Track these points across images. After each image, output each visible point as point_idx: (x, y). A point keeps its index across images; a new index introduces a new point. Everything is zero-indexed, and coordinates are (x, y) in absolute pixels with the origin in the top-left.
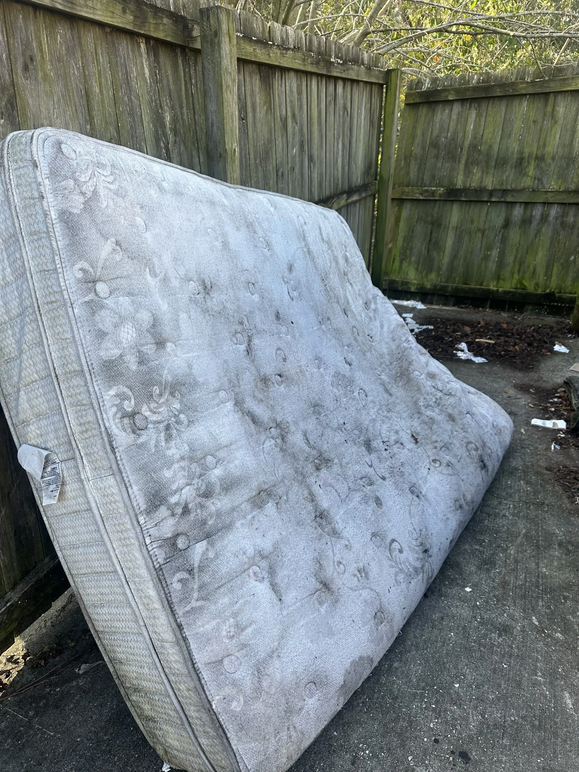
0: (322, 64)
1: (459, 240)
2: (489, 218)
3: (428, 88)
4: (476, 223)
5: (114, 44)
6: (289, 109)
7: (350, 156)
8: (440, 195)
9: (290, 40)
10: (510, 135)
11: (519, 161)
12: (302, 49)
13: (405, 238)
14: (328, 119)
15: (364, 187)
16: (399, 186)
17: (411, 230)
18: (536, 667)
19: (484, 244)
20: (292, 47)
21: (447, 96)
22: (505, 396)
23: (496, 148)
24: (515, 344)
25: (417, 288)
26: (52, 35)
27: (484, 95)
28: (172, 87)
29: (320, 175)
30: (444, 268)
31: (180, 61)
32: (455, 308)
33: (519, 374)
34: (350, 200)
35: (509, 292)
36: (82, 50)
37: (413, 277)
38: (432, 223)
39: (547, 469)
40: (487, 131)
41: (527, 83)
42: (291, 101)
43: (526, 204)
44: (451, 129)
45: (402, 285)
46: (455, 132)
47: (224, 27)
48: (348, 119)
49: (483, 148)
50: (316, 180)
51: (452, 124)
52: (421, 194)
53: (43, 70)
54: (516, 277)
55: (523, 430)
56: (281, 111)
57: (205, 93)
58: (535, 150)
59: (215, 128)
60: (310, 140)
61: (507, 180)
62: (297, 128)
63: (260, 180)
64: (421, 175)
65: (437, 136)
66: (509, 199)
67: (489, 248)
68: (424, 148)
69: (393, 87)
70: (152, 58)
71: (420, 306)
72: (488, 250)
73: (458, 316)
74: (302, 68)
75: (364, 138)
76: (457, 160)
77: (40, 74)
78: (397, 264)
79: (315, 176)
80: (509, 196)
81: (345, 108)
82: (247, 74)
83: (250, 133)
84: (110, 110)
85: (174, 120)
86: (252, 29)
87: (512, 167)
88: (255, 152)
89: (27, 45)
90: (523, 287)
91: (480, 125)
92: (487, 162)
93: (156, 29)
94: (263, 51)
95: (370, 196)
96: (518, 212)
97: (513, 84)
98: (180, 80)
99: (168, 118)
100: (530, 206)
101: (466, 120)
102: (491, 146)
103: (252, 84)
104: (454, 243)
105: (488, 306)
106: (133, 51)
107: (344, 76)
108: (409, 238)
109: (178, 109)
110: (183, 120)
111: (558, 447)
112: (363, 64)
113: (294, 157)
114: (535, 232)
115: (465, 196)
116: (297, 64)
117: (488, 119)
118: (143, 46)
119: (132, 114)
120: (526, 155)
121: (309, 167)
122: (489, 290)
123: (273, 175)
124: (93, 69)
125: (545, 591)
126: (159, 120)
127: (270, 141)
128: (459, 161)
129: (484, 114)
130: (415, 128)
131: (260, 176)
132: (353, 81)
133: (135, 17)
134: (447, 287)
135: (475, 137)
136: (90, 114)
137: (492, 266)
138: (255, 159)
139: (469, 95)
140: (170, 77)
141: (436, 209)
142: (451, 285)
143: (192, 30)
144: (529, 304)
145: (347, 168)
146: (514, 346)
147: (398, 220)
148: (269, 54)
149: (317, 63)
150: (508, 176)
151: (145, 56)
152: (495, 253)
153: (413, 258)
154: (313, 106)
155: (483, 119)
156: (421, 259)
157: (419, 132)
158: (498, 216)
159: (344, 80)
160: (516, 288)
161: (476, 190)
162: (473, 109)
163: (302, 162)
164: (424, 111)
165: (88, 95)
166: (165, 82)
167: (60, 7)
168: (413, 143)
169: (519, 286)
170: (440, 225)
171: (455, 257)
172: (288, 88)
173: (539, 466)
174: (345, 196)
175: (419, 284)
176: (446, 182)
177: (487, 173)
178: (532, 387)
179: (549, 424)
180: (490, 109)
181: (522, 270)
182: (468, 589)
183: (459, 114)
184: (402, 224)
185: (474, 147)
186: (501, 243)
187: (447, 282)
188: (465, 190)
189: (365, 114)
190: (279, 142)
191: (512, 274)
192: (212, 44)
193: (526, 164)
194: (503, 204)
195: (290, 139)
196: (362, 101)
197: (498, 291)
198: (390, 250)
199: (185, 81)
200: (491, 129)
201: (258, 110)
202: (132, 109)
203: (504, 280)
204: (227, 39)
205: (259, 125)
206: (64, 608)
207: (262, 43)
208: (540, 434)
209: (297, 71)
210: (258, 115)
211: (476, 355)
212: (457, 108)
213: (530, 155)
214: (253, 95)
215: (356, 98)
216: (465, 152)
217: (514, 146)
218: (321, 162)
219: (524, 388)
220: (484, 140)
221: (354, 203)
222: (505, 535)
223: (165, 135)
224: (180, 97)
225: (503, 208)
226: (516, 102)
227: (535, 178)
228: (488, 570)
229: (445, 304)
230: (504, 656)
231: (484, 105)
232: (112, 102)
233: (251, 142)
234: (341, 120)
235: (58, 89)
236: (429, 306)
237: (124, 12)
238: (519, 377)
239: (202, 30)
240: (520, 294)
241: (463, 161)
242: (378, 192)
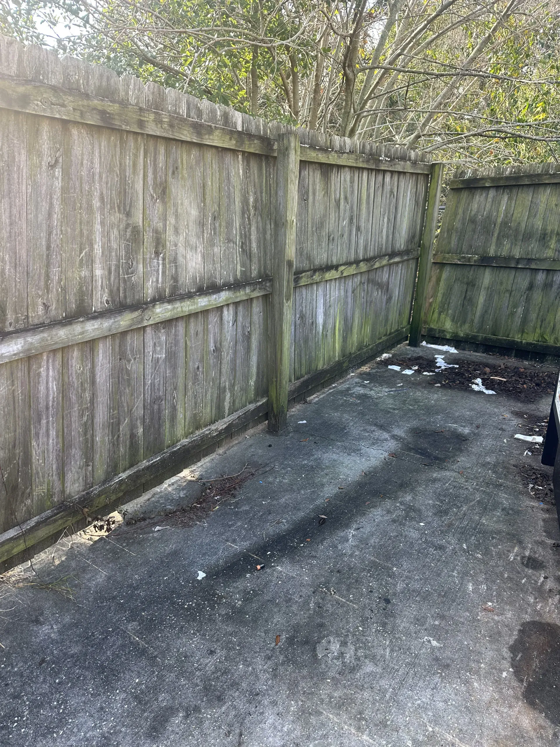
0: (372, 161)
1: (489, 298)
2: (516, 281)
3: (469, 177)
4: (504, 285)
5: (222, 157)
6: (342, 193)
7: (394, 227)
8: (475, 261)
9: (347, 146)
10: (535, 215)
11: (542, 236)
12: (356, 152)
13: (444, 294)
14: (375, 200)
15: (407, 252)
16: (441, 253)
17: (450, 289)
18: (455, 568)
19: (511, 303)
20: (348, 151)
21: (485, 184)
22: (501, 417)
23: (523, 225)
24: (525, 383)
25: (452, 336)
26: (189, 155)
27: (514, 184)
28: (256, 180)
29: (366, 241)
30: (476, 320)
31: (264, 164)
32: (484, 355)
33: (520, 405)
34: (392, 261)
35: (531, 344)
36: (204, 162)
37: (448, 327)
38: (468, 284)
39: (514, 466)
40: (516, 211)
41: (550, 174)
42: (345, 188)
43: (548, 271)
44: (487, 209)
45: (439, 332)
46: (490, 212)
47: (293, 145)
48: (394, 200)
49: (513, 225)
50: (362, 244)
51: (488, 205)
52: (459, 260)
53: (182, 173)
54: (538, 331)
55: (505, 441)
56: (335, 194)
57: (277, 184)
58: (556, 228)
59: (281, 206)
60: (359, 216)
61: (532, 251)
62: (348, 207)
63: (315, 242)
64: (460, 245)
65: (475, 215)
66: (533, 266)
67: (515, 306)
68: (463, 224)
69: (436, 176)
70: (245, 163)
71: (453, 350)
72: (514, 308)
73: (485, 360)
74: (355, 165)
75: (409, 214)
76: (491, 233)
77: (180, 176)
78: (436, 315)
79: (361, 242)
80: (533, 263)
81: (392, 192)
82: (311, 170)
83: (310, 210)
84: (216, 194)
85: (256, 201)
86: (318, 141)
87: (536, 241)
88: (313, 223)
89: (176, 161)
90: (544, 340)
91: (511, 206)
92: (516, 236)
93: (249, 147)
94: (324, 155)
95: (413, 259)
96: (541, 277)
97: (538, 175)
98: (263, 176)
99: (251, 200)
100: (551, 273)
101: (499, 203)
102: (519, 223)
103: (314, 177)
104: (485, 301)
105: (513, 355)
106: (234, 160)
107: (391, 169)
108: (447, 295)
109: (259, 194)
110: (262, 200)
111: (530, 454)
112: (410, 160)
113: (343, 228)
114: (556, 294)
115: (496, 263)
116: (351, 163)
117: (517, 202)
118: (240, 157)
119: (229, 197)
120: (549, 231)
121: (357, 235)
122: (514, 341)
123: (325, 239)
124: (209, 172)
125: (479, 533)
126: (245, 201)
127: (325, 216)
128: (493, 235)
129: (515, 198)
130: (457, 207)
131: (315, 239)
132: (399, 173)
133: (237, 141)
134: (477, 336)
135: (506, 216)
136: (204, 197)
137: (518, 320)
138: (312, 228)
139: (501, 183)
140: (256, 175)
141: (472, 272)
142: (481, 335)
143: (273, 145)
144: (550, 355)
145: (391, 236)
146: (522, 384)
147: (439, 280)
148: (328, 157)
149: (368, 161)
150: (533, 248)
151: (241, 162)
152: (520, 310)
153: (450, 311)
154: (363, 191)
155: (514, 202)
156: (457, 312)
157: (460, 211)
158: (524, 280)
159: (392, 172)
160: (538, 341)
161: (505, 258)
162: (505, 194)
163: (350, 231)
164: (465, 195)
165: (204, 186)
166: (252, 177)
167: (195, 141)
168: (454, 220)
169: (540, 339)
170: (474, 285)
171: (485, 312)
172: (342, 178)
173: (509, 464)
174: (387, 257)
175: (454, 333)
176: (481, 251)
177: (516, 245)
178: (526, 414)
179: (529, 439)
180: (519, 194)
181: (543, 326)
182: (422, 524)
183: (494, 197)
184: (442, 283)
185: (505, 224)
186: (526, 302)
187: (478, 332)
188: (496, 258)
189: (411, 196)
190: (333, 216)
191: (535, 328)
192: (284, 155)
193: (549, 238)
194: (528, 271)
195: (342, 214)
196: (408, 186)
197: (521, 342)
198: (431, 304)
199: (266, 176)
200: (520, 210)
201: (317, 194)
202: (229, 194)
203: (527, 333)
204: (294, 152)
205: (317, 204)
206: (149, 499)
207: (324, 150)
208: (518, 444)
209: (350, 167)
210: (317, 197)
211: (487, 389)
212: (492, 193)
213: (552, 232)
214: (314, 184)
215: (402, 184)
216: (497, 228)
217: (539, 224)
218: (367, 232)
219: (518, 414)
220: (513, 219)
221: (397, 263)
222: (462, 500)
223: (248, 210)
224: (261, 186)
225: (528, 273)
226: (541, 190)
227: (556, 250)
228: (441, 516)
229: (475, 351)
230: (434, 560)
231: (515, 191)
232: (218, 190)
233: (310, 216)
234: (388, 201)
235: (189, 183)
236: (461, 351)
237: (231, 139)
238: (519, 406)
239: (279, 146)
240: (541, 346)
241: (496, 235)
242: (420, 256)
